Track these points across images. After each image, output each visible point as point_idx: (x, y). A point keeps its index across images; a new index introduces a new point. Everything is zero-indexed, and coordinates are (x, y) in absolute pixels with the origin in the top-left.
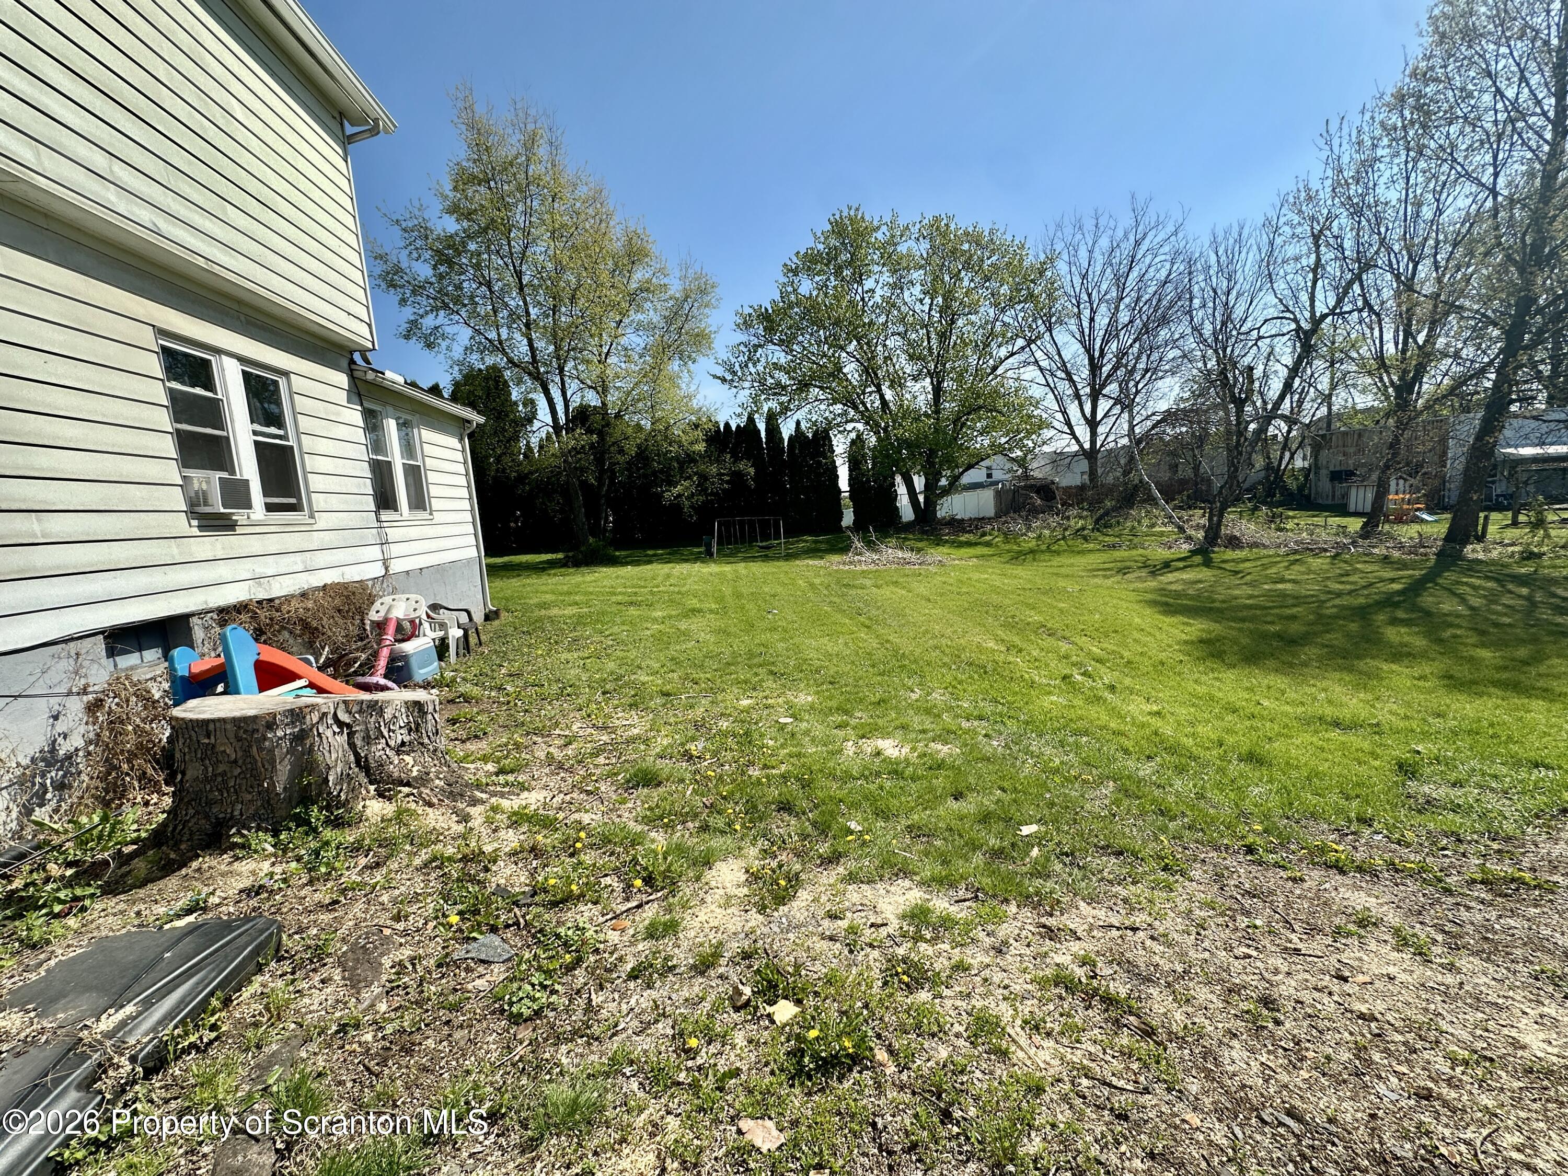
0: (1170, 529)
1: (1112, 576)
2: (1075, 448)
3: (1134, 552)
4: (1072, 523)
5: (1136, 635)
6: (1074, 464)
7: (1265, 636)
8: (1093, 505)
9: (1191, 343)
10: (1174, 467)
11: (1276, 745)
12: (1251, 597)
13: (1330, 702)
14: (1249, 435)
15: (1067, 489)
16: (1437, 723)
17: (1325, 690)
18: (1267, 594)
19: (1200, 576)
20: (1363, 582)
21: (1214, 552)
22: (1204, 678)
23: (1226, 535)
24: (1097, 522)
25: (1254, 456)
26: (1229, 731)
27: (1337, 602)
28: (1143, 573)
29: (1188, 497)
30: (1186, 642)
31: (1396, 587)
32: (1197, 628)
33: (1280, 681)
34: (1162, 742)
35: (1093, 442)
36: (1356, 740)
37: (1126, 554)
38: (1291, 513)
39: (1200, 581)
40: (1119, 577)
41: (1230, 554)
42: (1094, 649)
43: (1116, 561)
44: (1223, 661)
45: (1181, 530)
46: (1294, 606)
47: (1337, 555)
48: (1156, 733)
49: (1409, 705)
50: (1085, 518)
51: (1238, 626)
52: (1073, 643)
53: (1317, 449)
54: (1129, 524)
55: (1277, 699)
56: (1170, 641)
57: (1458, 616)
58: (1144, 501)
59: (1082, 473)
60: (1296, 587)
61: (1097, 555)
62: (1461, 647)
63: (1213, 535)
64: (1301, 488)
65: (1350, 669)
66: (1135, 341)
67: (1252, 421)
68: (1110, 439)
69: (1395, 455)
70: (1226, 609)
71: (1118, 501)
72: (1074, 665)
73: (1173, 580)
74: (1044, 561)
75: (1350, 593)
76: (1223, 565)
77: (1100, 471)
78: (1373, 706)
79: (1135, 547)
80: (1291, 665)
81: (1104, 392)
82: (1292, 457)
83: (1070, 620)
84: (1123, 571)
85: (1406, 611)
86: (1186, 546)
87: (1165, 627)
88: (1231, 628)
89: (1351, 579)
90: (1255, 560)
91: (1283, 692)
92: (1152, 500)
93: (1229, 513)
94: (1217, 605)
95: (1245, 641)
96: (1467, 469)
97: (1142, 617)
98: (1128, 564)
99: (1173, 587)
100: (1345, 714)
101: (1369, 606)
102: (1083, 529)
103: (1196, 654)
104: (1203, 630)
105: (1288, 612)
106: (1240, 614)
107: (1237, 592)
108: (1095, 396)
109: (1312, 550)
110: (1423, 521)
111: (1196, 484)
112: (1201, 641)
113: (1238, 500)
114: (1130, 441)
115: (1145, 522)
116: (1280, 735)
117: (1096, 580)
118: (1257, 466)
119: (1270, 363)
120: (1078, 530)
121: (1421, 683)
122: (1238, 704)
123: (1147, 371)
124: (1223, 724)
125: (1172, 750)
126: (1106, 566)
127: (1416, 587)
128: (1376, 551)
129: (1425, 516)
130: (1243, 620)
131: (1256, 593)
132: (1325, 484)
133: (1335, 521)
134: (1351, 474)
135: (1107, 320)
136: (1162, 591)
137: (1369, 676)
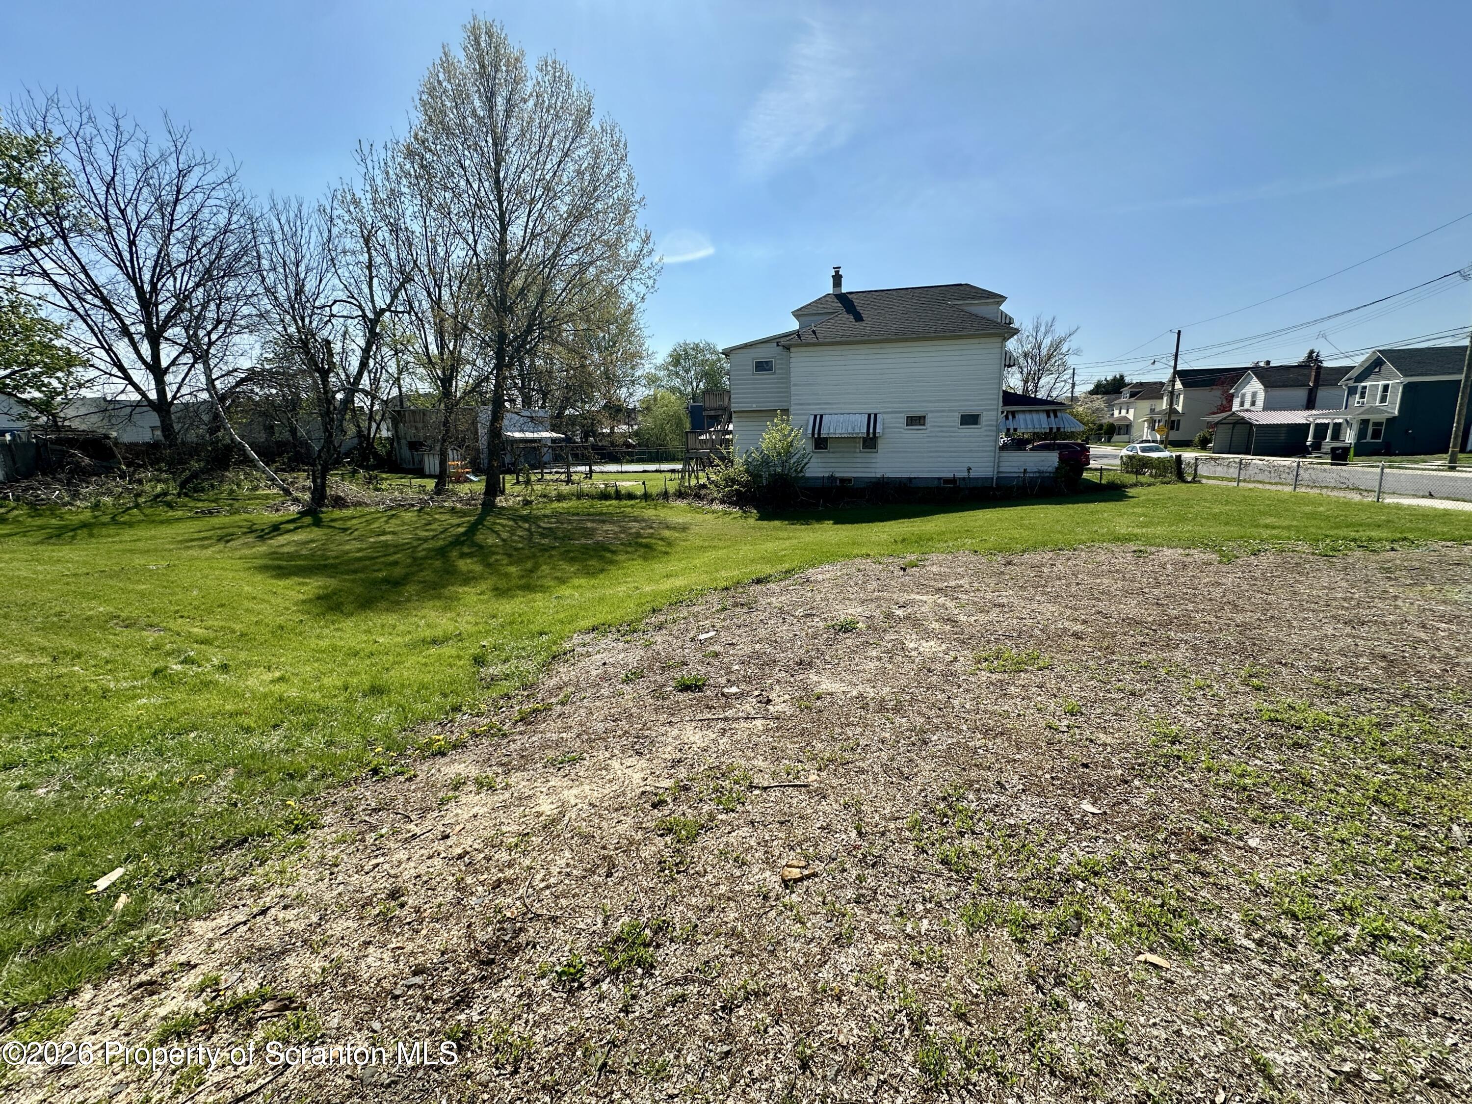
0: (275, 491)
1: (211, 546)
2: (136, 397)
3: (237, 518)
4: (147, 487)
5: (247, 604)
6: (135, 417)
7: (375, 583)
8: (175, 464)
9: (266, 303)
10: (270, 429)
11: (392, 673)
12: (360, 550)
13: (428, 625)
14: (337, 404)
15: (131, 447)
16: (494, 622)
17: (424, 617)
18: (373, 546)
19: (312, 536)
20: (440, 529)
21: (323, 512)
22: (326, 631)
23: (332, 496)
24: (183, 485)
25: (345, 424)
26: (353, 673)
27: (425, 546)
28: (250, 539)
29: (289, 459)
30: (304, 602)
31: (461, 530)
32: (313, 586)
33: (391, 619)
34: (288, 706)
35: (161, 392)
36: (448, 650)
37: (227, 520)
38: (384, 476)
39: (312, 541)
40: (221, 546)
41: (337, 513)
42: (196, 630)
43: (214, 529)
44: (342, 612)
45: (287, 492)
46: (395, 553)
47: (421, 509)
48: (281, 700)
49: (476, 614)
50: (165, 481)
51: (351, 577)
52: (165, 629)
53: (396, 422)
54: (226, 487)
55: (390, 634)
56: (287, 604)
57: (497, 546)
58: (241, 462)
59: (153, 428)
60: (395, 538)
61: (189, 524)
62: (501, 568)
63: (319, 494)
64: (389, 453)
65: (439, 597)
66: (198, 285)
67: (338, 391)
68: (185, 390)
69: (447, 431)
70: (340, 564)
71: (208, 463)
72: (169, 654)
73: (284, 542)
74: (109, 536)
75: (433, 537)
76: (333, 524)
77: (177, 427)
78: (456, 621)
79: (237, 512)
80: (398, 603)
81: (166, 335)
82: (378, 428)
83: (156, 603)
84: (225, 538)
85: (470, 547)
86: (294, 509)
87: (280, 590)
88: (345, 580)
89: (433, 527)
90: (360, 517)
91: (394, 627)
92: (247, 461)
93: (332, 475)
94: (331, 561)
95: (358, 590)
96: (489, 444)
97: (253, 584)
98: (231, 530)
99: (285, 550)
100: (439, 633)
101: (446, 546)
102: (165, 494)
103: (315, 611)
104: (320, 587)
105: (391, 559)
106: (352, 567)
107: (348, 547)
108: (155, 338)
109: (403, 506)
110: (471, 481)
111: (295, 446)
112: (319, 598)
113: (337, 463)
114: (211, 396)
115: (246, 485)
116: (395, 663)
117: (190, 552)
118: (349, 433)
119: (347, 342)
120: (157, 496)
121: (482, 597)
122: (358, 647)
123: (219, 322)
124: (347, 669)
125: (298, 710)
126: (203, 535)
127: (473, 529)
128: (446, 504)
129: (472, 478)
130: (355, 572)
131: (364, 546)
132: (406, 452)
133: (417, 481)
134: (421, 444)
135: (154, 251)
136: (273, 555)
137: (451, 598)
